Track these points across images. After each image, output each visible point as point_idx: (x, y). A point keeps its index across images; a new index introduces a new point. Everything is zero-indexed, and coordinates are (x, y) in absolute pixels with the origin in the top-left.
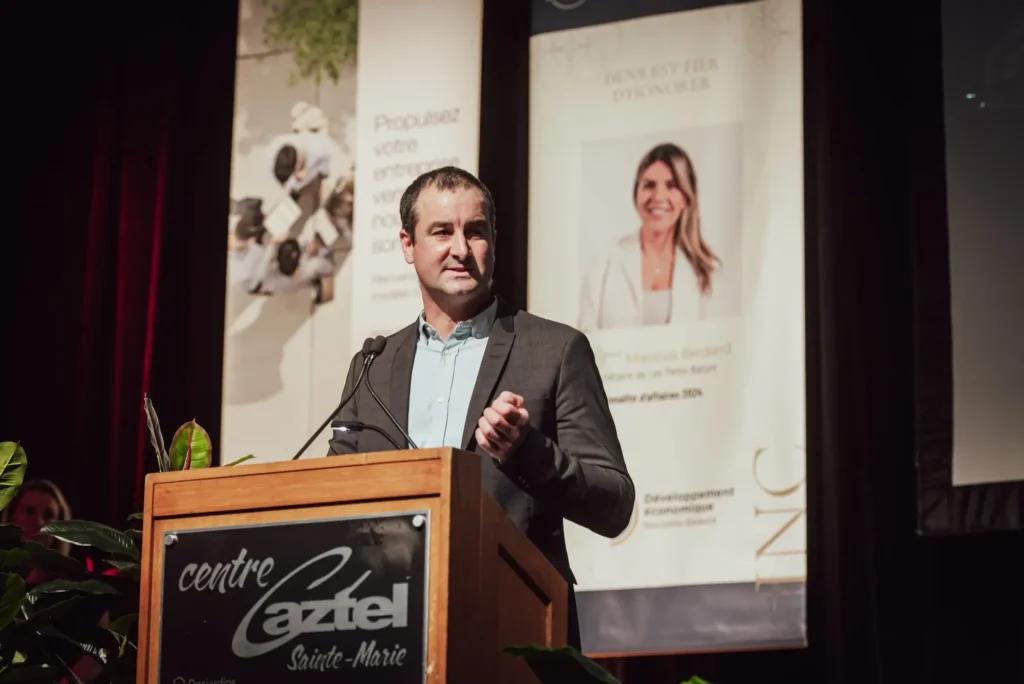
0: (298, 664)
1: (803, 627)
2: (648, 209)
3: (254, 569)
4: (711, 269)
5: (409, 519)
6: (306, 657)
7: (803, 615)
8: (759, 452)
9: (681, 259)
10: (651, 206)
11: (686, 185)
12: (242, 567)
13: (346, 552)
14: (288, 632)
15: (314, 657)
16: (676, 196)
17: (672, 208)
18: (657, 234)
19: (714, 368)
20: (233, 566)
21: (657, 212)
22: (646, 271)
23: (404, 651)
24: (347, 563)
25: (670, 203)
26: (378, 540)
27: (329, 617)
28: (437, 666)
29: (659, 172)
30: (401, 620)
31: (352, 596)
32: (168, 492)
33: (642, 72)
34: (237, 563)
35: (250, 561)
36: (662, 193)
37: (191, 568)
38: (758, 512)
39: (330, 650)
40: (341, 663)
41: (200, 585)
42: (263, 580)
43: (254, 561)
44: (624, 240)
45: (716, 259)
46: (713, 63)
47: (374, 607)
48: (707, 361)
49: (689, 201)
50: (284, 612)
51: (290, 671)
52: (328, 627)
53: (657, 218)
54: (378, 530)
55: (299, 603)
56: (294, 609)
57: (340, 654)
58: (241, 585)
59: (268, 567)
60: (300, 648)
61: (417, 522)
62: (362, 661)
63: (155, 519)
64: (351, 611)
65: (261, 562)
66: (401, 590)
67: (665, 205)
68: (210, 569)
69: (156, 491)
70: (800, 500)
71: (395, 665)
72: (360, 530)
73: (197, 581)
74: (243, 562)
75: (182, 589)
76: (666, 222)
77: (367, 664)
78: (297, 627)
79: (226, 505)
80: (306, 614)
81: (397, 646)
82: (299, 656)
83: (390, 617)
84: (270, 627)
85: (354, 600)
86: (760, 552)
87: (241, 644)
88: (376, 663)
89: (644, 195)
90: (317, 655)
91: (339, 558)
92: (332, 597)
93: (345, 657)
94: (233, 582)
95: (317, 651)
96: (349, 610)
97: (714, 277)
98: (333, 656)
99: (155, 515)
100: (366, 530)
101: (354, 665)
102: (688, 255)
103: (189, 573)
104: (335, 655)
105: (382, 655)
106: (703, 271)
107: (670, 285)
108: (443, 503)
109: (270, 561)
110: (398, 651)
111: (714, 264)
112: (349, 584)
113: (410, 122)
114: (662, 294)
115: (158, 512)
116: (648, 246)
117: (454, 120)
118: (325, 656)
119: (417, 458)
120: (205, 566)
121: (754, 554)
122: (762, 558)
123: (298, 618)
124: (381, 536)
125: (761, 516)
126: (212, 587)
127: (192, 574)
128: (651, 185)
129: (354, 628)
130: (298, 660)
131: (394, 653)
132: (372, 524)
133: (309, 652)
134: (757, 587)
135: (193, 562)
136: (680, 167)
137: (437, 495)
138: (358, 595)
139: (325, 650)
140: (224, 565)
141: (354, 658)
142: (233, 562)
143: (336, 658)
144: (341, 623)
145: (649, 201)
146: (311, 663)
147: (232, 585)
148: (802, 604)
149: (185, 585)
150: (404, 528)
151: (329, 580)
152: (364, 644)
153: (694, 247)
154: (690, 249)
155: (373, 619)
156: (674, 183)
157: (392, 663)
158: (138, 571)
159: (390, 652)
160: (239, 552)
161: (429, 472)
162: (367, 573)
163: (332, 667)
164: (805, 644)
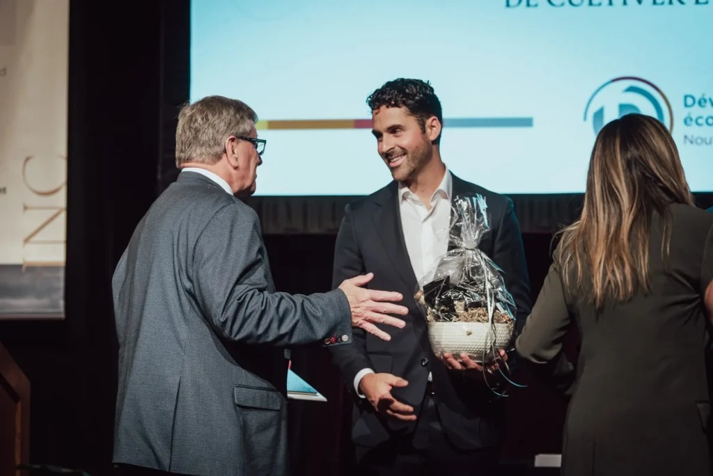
1: (62, 303)
7: (61, 293)
8: (27, 159)
38: (26, 208)
70: (61, 199)
86: (27, 240)
121: (21, 243)
122: (28, 246)
125: (28, 212)
134: (24, 269)
148: (61, 284)
164: (62, 316)
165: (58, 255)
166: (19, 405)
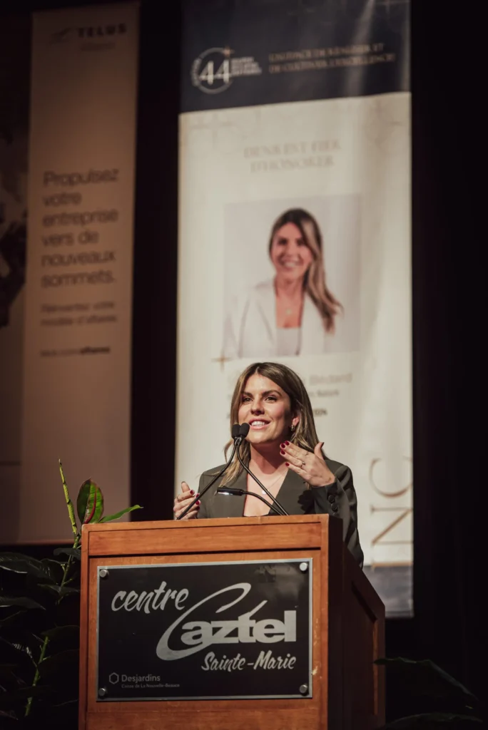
0: (210, 666)
1: (410, 602)
2: (280, 261)
3: (173, 597)
4: (334, 312)
5: (297, 565)
6: (216, 661)
7: (410, 592)
8: (374, 462)
9: (308, 303)
10: (283, 259)
11: (312, 243)
12: (162, 596)
13: (246, 587)
14: (201, 643)
15: (223, 661)
16: (305, 252)
17: (301, 261)
18: (288, 282)
19: (336, 393)
20: (155, 594)
21: (290, 265)
22: (279, 312)
23: (294, 658)
24: (248, 595)
25: (299, 257)
26: (271, 579)
27: (234, 633)
28: (320, 670)
29: (290, 232)
30: (291, 637)
31: (251, 618)
32: (100, 538)
33: (276, 150)
34: (159, 592)
35: (170, 591)
36: (293, 249)
37: (121, 594)
38: (373, 510)
39: (235, 657)
40: (243, 666)
41: (129, 607)
42: (180, 605)
43: (172, 591)
44: (261, 286)
45: (338, 304)
46: (336, 145)
47: (270, 627)
48: (332, 387)
49: (316, 256)
50: (198, 628)
51: (204, 670)
52: (234, 640)
53: (289, 269)
54: (271, 572)
55: (210, 623)
56: (206, 627)
57: (244, 660)
58: (162, 608)
59: (184, 595)
60: (212, 654)
61: (303, 567)
62: (261, 665)
63: (90, 557)
64: (251, 629)
65: (178, 592)
66: (291, 615)
67: (296, 259)
68: (137, 596)
69: (91, 537)
70: (407, 501)
71: (288, 668)
72: (257, 571)
73: (126, 604)
74: (164, 591)
75: (114, 609)
76: (296, 273)
77: (265, 667)
78: (208, 639)
79: (149, 549)
80: (215, 630)
81: (289, 655)
82: (211, 660)
83: (283, 634)
84: (187, 638)
85: (254, 621)
86: (375, 542)
87: (163, 650)
88: (273, 667)
89: (278, 250)
90: (225, 660)
91: (241, 591)
92: (237, 619)
93: (247, 662)
94: (156, 605)
95: (225, 657)
96: (249, 629)
97: (337, 320)
98: (238, 661)
99: (90, 555)
100: (262, 572)
101: (255, 668)
102: (315, 300)
103: (119, 597)
104: (239, 661)
105: (277, 661)
106: (327, 313)
107: (299, 324)
108: (322, 554)
109: (185, 591)
110: (289, 658)
111: (337, 309)
112: (250, 610)
113: (75, 179)
114: (293, 332)
115: (92, 552)
116: (281, 291)
117: (113, 179)
118: (232, 661)
119: (302, 521)
120: (133, 593)
121: (370, 543)
122: (377, 547)
123: (208, 634)
124: (275, 576)
125: (376, 513)
126: (138, 609)
127: (122, 599)
128: (284, 242)
129: (254, 641)
130: (210, 663)
131: (286, 660)
132: (266, 567)
133: (219, 658)
134: (373, 569)
135: (123, 590)
136: (308, 229)
137: (319, 549)
138: (257, 617)
139: (231, 656)
140: (148, 593)
141: (255, 662)
142: (156, 591)
143: (240, 663)
144: (244, 637)
145: (282, 255)
146: (220, 665)
147: (155, 608)
148: (410, 584)
149: (116, 607)
150: (292, 571)
151: (232, 607)
152: (262, 653)
153: (319, 294)
154: (316, 294)
155: (269, 635)
156: (303, 241)
157: (285, 667)
158: (79, 595)
159: (283, 659)
160: (160, 584)
161: (311, 531)
162: (264, 602)
163: (237, 669)
164: (411, 615)
165: (405, 555)
166: (376, 625)
